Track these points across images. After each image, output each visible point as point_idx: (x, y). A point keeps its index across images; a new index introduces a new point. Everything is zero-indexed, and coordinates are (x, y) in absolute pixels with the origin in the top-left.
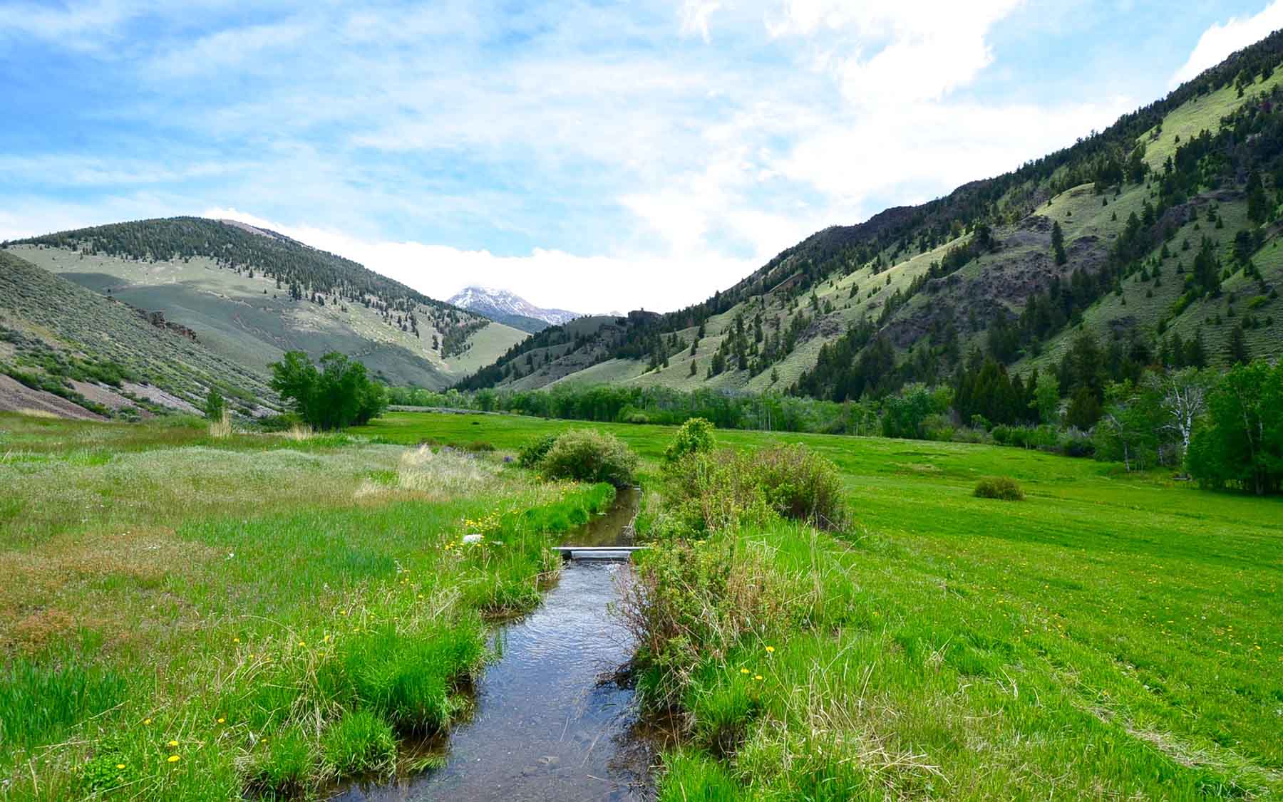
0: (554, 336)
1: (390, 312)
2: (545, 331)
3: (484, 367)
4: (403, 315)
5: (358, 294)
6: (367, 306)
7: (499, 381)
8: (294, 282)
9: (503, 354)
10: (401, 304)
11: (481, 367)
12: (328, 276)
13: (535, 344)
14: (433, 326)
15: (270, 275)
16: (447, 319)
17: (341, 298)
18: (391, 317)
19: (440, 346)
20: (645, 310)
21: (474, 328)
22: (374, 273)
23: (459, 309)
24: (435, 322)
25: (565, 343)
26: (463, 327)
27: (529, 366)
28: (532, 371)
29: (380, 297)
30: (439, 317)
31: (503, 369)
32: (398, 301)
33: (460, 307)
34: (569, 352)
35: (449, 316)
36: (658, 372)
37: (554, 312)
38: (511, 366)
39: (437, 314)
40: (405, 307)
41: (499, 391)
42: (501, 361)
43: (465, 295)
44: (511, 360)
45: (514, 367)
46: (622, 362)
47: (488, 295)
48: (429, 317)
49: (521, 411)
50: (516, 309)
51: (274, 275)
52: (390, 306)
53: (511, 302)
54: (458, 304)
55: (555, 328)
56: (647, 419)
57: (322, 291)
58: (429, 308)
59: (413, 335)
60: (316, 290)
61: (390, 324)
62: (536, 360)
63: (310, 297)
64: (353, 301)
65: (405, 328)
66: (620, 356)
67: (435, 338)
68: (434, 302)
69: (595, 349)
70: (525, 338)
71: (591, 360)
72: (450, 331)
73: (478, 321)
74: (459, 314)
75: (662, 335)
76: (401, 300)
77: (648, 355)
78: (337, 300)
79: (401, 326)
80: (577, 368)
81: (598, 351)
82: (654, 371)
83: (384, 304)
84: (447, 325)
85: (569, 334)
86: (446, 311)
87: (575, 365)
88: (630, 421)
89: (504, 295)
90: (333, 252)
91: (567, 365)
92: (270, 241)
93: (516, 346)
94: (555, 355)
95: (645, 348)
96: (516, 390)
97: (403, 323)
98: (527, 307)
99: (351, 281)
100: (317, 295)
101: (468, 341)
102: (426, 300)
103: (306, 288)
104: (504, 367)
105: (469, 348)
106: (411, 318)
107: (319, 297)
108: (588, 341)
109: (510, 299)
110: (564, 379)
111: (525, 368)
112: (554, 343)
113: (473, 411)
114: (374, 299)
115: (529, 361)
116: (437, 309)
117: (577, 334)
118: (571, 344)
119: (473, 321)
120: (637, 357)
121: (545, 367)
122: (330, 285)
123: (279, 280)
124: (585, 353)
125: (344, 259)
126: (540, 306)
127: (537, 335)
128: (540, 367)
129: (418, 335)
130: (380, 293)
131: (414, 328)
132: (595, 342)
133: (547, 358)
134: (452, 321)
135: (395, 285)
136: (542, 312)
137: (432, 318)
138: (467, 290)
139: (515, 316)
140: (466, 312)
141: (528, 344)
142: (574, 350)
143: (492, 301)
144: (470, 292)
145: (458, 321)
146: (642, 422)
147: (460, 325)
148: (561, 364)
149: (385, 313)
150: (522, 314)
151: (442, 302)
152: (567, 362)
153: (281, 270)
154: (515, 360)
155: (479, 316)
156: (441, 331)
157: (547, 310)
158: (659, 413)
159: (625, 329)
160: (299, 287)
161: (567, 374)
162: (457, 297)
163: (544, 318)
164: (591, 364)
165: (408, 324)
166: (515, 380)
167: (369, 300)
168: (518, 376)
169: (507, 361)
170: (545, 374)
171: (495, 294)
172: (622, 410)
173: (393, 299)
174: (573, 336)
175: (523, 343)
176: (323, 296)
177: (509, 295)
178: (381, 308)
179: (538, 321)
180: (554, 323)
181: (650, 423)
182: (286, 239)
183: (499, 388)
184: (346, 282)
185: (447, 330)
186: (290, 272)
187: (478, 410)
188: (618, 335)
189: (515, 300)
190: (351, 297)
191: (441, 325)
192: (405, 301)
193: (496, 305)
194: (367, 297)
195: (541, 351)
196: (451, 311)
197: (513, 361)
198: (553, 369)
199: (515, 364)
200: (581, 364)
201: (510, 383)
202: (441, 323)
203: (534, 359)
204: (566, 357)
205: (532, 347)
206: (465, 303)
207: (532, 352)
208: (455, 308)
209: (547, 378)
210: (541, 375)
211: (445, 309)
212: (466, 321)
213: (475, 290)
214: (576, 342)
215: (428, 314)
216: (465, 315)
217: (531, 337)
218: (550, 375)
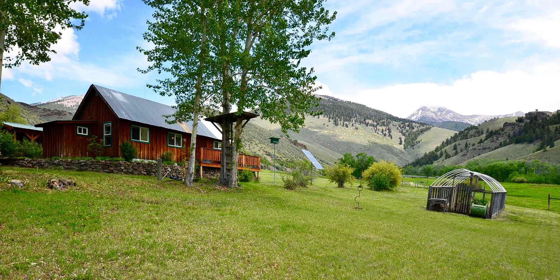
0: (472, 132)
1: (378, 127)
2: (466, 130)
3: (428, 152)
4: (384, 128)
5: (363, 120)
6: (367, 126)
7: (437, 160)
8: (335, 118)
9: (439, 145)
10: (383, 123)
11: (426, 153)
12: (350, 113)
13: (459, 138)
14: (400, 132)
15: (326, 116)
16: (407, 128)
17: (355, 123)
18: (379, 130)
19: (403, 143)
20: (539, 110)
21: (422, 131)
22: (371, 108)
23: (414, 122)
24: (401, 130)
25: (479, 136)
26: (416, 131)
27: (454, 151)
28: (456, 153)
29: (373, 120)
30: (403, 128)
31: (438, 153)
32: (382, 121)
33: (415, 120)
34: (481, 142)
35: (408, 126)
36: (545, 151)
37: (474, 116)
38: (443, 151)
39: (402, 126)
40: (385, 124)
41: (435, 165)
42: (437, 149)
43: (418, 113)
44: (444, 148)
45: (445, 152)
46: (519, 146)
47: (431, 112)
48: (398, 128)
50: (448, 117)
51: (327, 116)
52: (378, 124)
53: (445, 114)
54: (413, 118)
55: (473, 127)
56: (526, 180)
57: (347, 120)
58: (397, 123)
59: (389, 138)
60: (344, 121)
61: (378, 134)
62: (459, 148)
63: (342, 125)
64: (361, 124)
65: (385, 135)
66: (517, 142)
67: (400, 138)
68: (400, 120)
69: (499, 139)
70: (453, 135)
71: (496, 146)
72: (409, 134)
73: (425, 127)
74: (414, 124)
75: (550, 127)
76: (384, 120)
77: (539, 139)
78: (354, 124)
79: (383, 134)
80: (486, 150)
81: (501, 140)
82: (542, 150)
83: (375, 123)
84: (407, 131)
85: (482, 130)
86: (407, 124)
88: (514, 182)
89: (440, 110)
90: (352, 101)
91: (479, 149)
92: (326, 100)
93: (447, 140)
94: (471, 144)
95: (536, 135)
96: (446, 165)
97: (384, 133)
98: (455, 115)
99: (360, 114)
100: (345, 122)
101: (419, 139)
102: (396, 119)
103: (341, 120)
104: (440, 152)
105: (419, 142)
106: (388, 129)
107: (346, 124)
108: (495, 134)
109: (444, 112)
110: (477, 158)
111: (452, 152)
113: (421, 177)
114: (370, 122)
115: (455, 148)
116: (402, 123)
117: (488, 130)
118: (483, 136)
119: (422, 127)
120: (531, 142)
121: (465, 151)
122: (351, 118)
123: (329, 118)
124: (492, 142)
125: (357, 103)
126: (464, 114)
128: (462, 151)
129: (391, 138)
130: (373, 118)
131: (390, 134)
132: (500, 134)
133: (466, 145)
134: (410, 129)
135: (380, 114)
136: (465, 117)
137: (399, 128)
138: (419, 110)
139: (449, 122)
140: (418, 123)
141: (454, 138)
142: (485, 140)
143: (433, 114)
144: (421, 111)
145: (414, 128)
146: (522, 182)
147: (414, 130)
148: (475, 149)
149: (375, 128)
150: (452, 120)
151: (405, 119)
152: (479, 148)
153: (330, 113)
154: (446, 148)
155: (425, 124)
156: (404, 135)
157: (469, 116)
158: (535, 176)
159: (523, 124)
160: (338, 120)
161: (480, 154)
162: (413, 115)
163: (466, 121)
164: (495, 149)
165: (387, 132)
166: (446, 159)
167: (368, 123)
168: (448, 156)
169: (441, 149)
170: (464, 155)
171: (436, 110)
172: (511, 175)
173: (380, 121)
174: (485, 131)
175: (451, 137)
176: (347, 123)
177: (444, 110)
178: (373, 126)
179: (462, 123)
180: (473, 124)
181: (528, 182)
182: (332, 98)
183: (435, 164)
184: (358, 115)
185: (407, 134)
186: (334, 114)
187: (423, 176)
188: (517, 128)
189: (449, 112)
190: (360, 122)
191: (404, 131)
192: (386, 121)
194: (367, 121)
196: (409, 123)
197: (445, 148)
198: (470, 152)
199: (445, 150)
200: (489, 148)
201: (443, 161)
202: (404, 130)
203: (458, 147)
204: (479, 145)
205: (457, 140)
206: (418, 118)
207: (457, 143)
208: (412, 121)
209: (466, 157)
210: (462, 156)
211: (407, 122)
212: (418, 128)
213: (423, 109)
214: (487, 135)
215: (397, 126)
216: (417, 125)
217: (457, 134)
218: (468, 156)
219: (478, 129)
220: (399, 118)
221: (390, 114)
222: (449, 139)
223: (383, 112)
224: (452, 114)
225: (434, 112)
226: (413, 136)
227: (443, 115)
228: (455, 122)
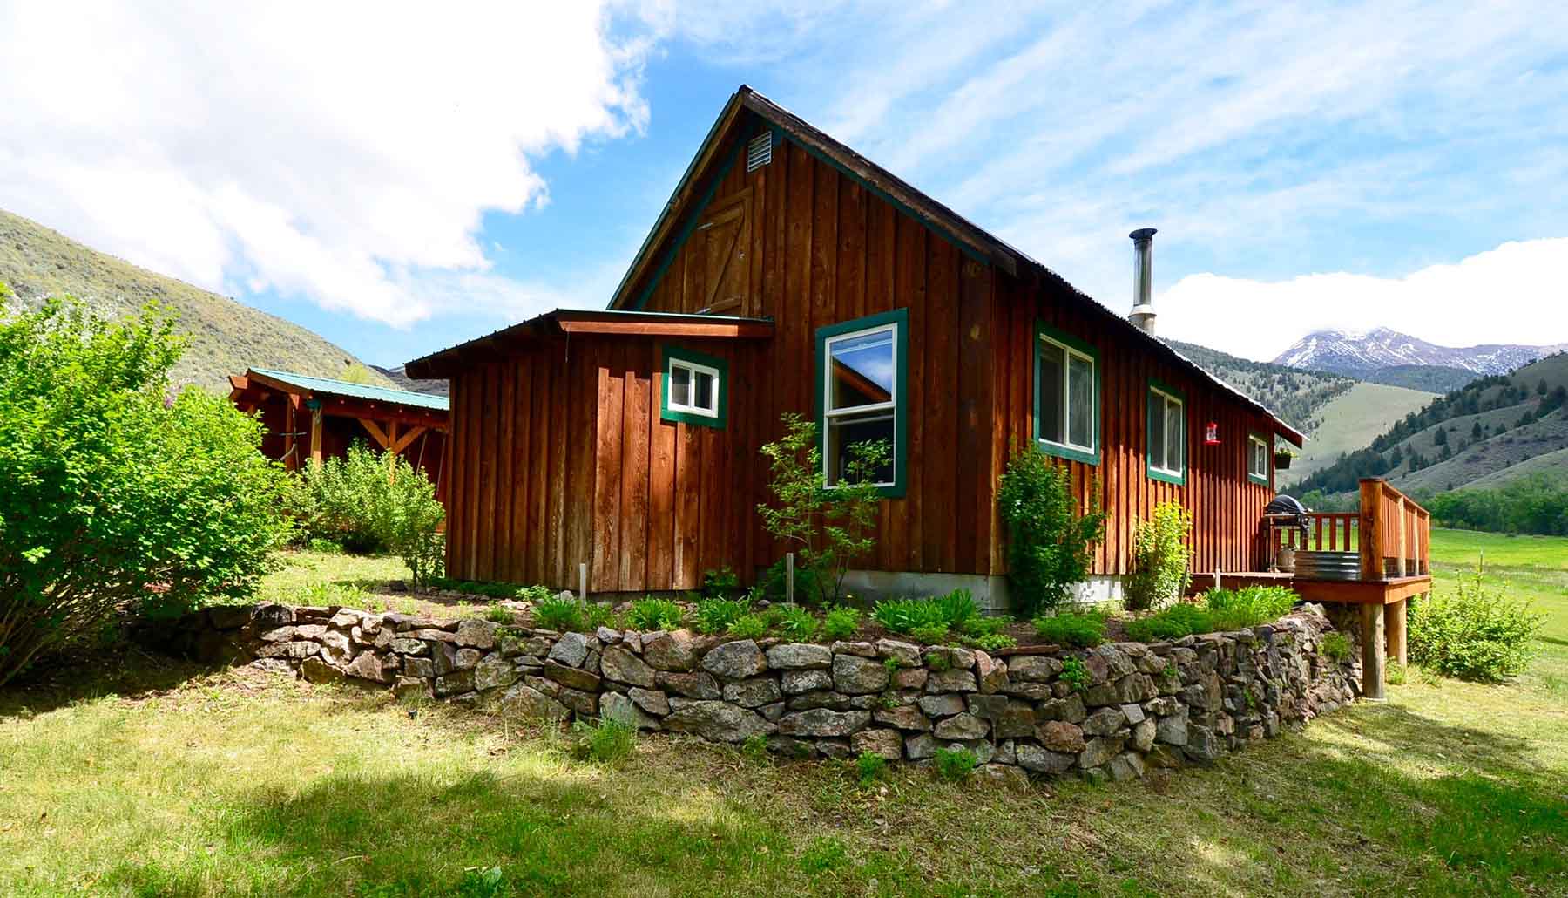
0: (1491, 393)
2: (1469, 388)
3: (1350, 452)
7: (1382, 473)
9: (1384, 432)
11: (1344, 455)
13: (1450, 411)
16: (1278, 388)
21: (1325, 396)
23: (1298, 371)
25: (1516, 403)
26: (1306, 395)
27: (1440, 448)
28: (1446, 455)
30: (1264, 387)
31: (1387, 455)
33: (1297, 366)
34: (1527, 419)
35: (1281, 382)
37: (1480, 349)
38: (1403, 449)
39: (1261, 382)
42: (1380, 443)
43: (1306, 347)
44: (1402, 440)
45: (1409, 450)
47: (1347, 342)
49: (1446, 522)
50: (1401, 355)
53: (1390, 345)
54: (1293, 361)
55: (1488, 382)
58: (1246, 376)
62: (1452, 441)
68: (1255, 366)
70: (1428, 403)
72: (1284, 405)
73: (1332, 385)
74: (1297, 377)
80: (1549, 445)
84: (1278, 396)
85: (1525, 387)
86: (1276, 377)
87: (1543, 440)
89: (1377, 337)
91: (1525, 442)
93: (1411, 418)
94: (1493, 427)
98: (1423, 348)
101: (1315, 416)
102: (1243, 365)
104: (1389, 450)
105: (1317, 425)
109: (1388, 341)
111: (1431, 452)
112: (1489, 406)
115: (1441, 439)
116: (1261, 376)
117: (1544, 385)
118: (1531, 405)
119: (1323, 385)
121: (1475, 447)
127: (1452, 397)
128: (1463, 447)
133: (1477, 431)
134: (1286, 389)
136: (1456, 352)
137: (1254, 388)
138: (1308, 339)
139: (1403, 368)
140: (1310, 373)
141: (1435, 412)
142: (1540, 414)
143: (1353, 349)
144: (1314, 342)
145: (1297, 388)
147: (1300, 393)
148: (1510, 441)
150: (1414, 363)
151: (1269, 365)
152: (1523, 437)
154: (1412, 440)
155: (1334, 376)
157: (1465, 350)
161: (1526, 458)
162: (1291, 353)
166: (1413, 470)
168: (1418, 464)
169: (1394, 442)
170: (1475, 459)
171: (1361, 337)
174: (1533, 391)
175: (1424, 411)
177: (1385, 336)
189: (1402, 340)
193: (1362, 353)
195: (1466, 422)
196: (1284, 375)
197: (1408, 440)
198: (1492, 451)
199: (1410, 445)
200: (1557, 437)
201: (1404, 477)
202: (1268, 394)
203: (1450, 436)
204: (1521, 428)
205: (1444, 416)
206: (1306, 359)
207: (1445, 425)
208: (1290, 369)
209: (1481, 466)
210: (1468, 461)
211: (1275, 373)
212: (1310, 386)
213: (1322, 337)
214: (1543, 400)
215: (1247, 384)
216: (1307, 378)
217: (1440, 399)
218: (1487, 461)
219: (1509, 384)
220: (1253, 361)
221: (1224, 351)
222: (1417, 414)
223: (1202, 347)
224: (1411, 347)
225: (1354, 342)
226: (1296, 408)
227: (1382, 349)
228: (1424, 367)
